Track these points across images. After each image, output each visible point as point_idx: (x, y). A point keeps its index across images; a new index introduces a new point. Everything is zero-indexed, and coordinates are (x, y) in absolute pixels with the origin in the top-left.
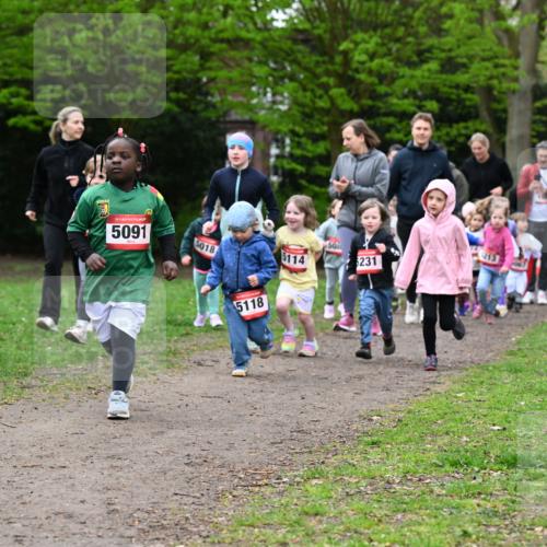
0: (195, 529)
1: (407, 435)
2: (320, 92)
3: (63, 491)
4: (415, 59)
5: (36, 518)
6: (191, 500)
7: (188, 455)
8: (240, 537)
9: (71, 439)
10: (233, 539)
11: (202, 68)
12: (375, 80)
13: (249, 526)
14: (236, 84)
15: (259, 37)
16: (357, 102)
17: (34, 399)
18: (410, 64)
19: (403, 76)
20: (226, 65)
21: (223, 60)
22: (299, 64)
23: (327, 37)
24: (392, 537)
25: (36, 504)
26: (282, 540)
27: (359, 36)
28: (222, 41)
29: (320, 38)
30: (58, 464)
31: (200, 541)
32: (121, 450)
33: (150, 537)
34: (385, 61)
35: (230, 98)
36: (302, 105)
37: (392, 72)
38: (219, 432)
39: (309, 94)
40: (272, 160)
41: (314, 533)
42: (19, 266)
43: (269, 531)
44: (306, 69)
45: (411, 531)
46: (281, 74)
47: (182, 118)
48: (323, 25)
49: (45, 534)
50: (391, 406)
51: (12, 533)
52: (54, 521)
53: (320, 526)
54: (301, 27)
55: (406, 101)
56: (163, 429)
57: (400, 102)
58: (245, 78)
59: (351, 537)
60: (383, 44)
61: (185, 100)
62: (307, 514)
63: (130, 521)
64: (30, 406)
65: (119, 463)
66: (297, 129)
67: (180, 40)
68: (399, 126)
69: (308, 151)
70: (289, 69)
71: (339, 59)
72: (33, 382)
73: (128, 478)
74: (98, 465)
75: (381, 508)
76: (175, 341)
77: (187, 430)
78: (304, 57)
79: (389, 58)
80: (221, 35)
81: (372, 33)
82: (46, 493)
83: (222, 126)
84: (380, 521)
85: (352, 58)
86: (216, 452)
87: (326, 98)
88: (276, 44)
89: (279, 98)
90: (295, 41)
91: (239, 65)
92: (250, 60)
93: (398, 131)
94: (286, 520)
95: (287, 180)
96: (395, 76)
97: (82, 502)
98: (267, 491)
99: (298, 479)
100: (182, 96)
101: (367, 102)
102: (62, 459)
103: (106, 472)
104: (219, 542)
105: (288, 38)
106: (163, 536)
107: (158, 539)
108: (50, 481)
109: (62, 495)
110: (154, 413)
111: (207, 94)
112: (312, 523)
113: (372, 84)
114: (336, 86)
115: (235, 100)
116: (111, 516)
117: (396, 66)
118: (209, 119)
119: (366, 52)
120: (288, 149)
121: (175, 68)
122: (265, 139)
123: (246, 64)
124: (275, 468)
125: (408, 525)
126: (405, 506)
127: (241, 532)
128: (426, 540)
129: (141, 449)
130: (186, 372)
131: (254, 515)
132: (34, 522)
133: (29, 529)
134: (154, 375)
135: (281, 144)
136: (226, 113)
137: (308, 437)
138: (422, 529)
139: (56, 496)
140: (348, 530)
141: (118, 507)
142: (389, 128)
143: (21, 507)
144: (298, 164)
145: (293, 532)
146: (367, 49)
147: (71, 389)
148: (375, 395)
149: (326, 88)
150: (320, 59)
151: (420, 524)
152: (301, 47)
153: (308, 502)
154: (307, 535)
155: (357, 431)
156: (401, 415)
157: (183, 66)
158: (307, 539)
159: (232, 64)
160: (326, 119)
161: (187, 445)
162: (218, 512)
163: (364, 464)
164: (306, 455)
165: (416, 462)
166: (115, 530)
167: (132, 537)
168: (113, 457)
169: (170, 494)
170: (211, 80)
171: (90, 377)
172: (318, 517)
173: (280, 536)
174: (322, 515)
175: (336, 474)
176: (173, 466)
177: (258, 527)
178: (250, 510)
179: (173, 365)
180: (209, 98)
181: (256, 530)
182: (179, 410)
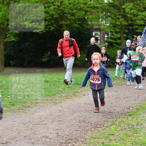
0: (80, 140)
1: (139, 113)
2: (117, 20)
3: (45, 130)
4: (143, 9)
5: (38, 138)
6: (80, 132)
7: (80, 120)
8: (92, 142)
9: (48, 117)
10: (90, 142)
11: (85, 15)
12: (132, 16)
13: (94, 138)
14: (94, 19)
15: (100, 6)
16: (127, 22)
17: (39, 106)
18: (142, 11)
19: (140, 15)
20: (91, 14)
21: (90, 12)
22: (111, 13)
23: (119, 5)
24: (132, 140)
25: (38, 134)
26: (103, 142)
27: (127, 4)
28: (90, 7)
29: (117, 5)
30: (45, 123)
31: (81, 143)
32: (62, 119)
33: (68, 142)
34: (134, 11)
35: (93, 22)
36: (112, 24)
37: (137, 14)
38: (88, 114)
39: (114, 21)
40: (106, 39)
41: (112, 140)
42: (38, 70)
43: (100, 140)
44: (113, 14)
45: (138, 139)
46: (107, 15)
47: (80, 28)
48: (117, 2)
49: (40, 142)
50: (136, 105)
51: (31, 142)
52: (43, 138)
53: (113, 138)
54: (111, 2)
55: (141, 21)
56: (73, 113)
57: (139, 22)
58: (97, 17)
59: (121, 141)
60: (134, 6)
61: (81, 24)
62: (110, 135)
63: (63, 138)
64: (38, 108)
65: (61, 123)
66: (112, 30)
67: (79, 8)
68: (140, 28)
69: (115, 36)
70: (109, 14)
71: (122, 11)
72: (39, 102)
73: (63, 127)
74: (55, 123)
75: (130, 133)
76: (78, 89)
77: (80, 113)
78: (113, 11)
79: (136, 10)
80: (90, 6)
81: (131, 3)
82: (41, 131)
83: (91, 30)
84: (130, 136)
85: (126, 10)
86: (87, 119)
87: (119, 21)
88: (105, 7)
89: (107, 22)
90: (110, 6)
91: (95, 14)
92: (98, 12)
93: (140, 30)
94: (104, 136)
95: (110, 44)
96: (138, 14)
97: (50, 133)
98: (100, 129)
99: (108, 125)
100: (80, 22)
101: (130, 22)
102: (46, 122)
103: (57, 125)
104: (86, 143)
105: (108, 6)
106: (71, 142)
107: (70, 143)
108: (42, 128)
109: (45, 131)
110: (71, 109)
111: (87, 22)
112: (111, 137)
113: (131, 17)
114: (121, 18)
115: (95, 23)
116: (58, 137)
117: (138, 12)
118: (88, 28)
119: (129, 8)
120: (110, 36)
121: (77, 15)
122: (103, 33)
123: (97, 13)
124: (103, 123)
125: (137, 137)
126: (137, 132)
127: (92, 140)
128: (142, 141)
129: (67, 119)
130: (80, 97)
131: (96, 135)
132: (37, 139)
133: (36, 141)
134: (72, 98)
135: (108, 34)
136: (92, 27)
137: (112, 114)
138: (141, 138)
139: (43, 132)
140: (121, 139)
141: (60, 134)
142: (137, 29)
143: (34, 135)
144: (112, 40)
145: (106, 140)
146: (130, 8)
147: (49, 103)
148: (131, 102)
149: (119, 19)
150: (117, 11)
151: (140, 137)
152: (111, 8)
153: (111, 132)
154: (110, 140)
155: (126, 112)
156: (138, 107)
157: (80, 15)
158: (110, 142)
159: (93, 13)
160: (119, 27)
161: (79, 117)
162: (86, 135)
163: (127, 121)
164: (111, 119)
165: (141, 120)
166: (59, 140)
167: (63, 143)
168: (59, 121)
169: (74, 130)
170: (88, 18)
171: (54, 100)
172: (113, 136)
173: (102, 141)
174: (114, 135)
175: (119, 124)
176: (75, 123)
177: (97, 139)
178: (95, 134)
179: (77, 96)
180: (88, 23)
181: (96, 139)
182: (78, 108)
